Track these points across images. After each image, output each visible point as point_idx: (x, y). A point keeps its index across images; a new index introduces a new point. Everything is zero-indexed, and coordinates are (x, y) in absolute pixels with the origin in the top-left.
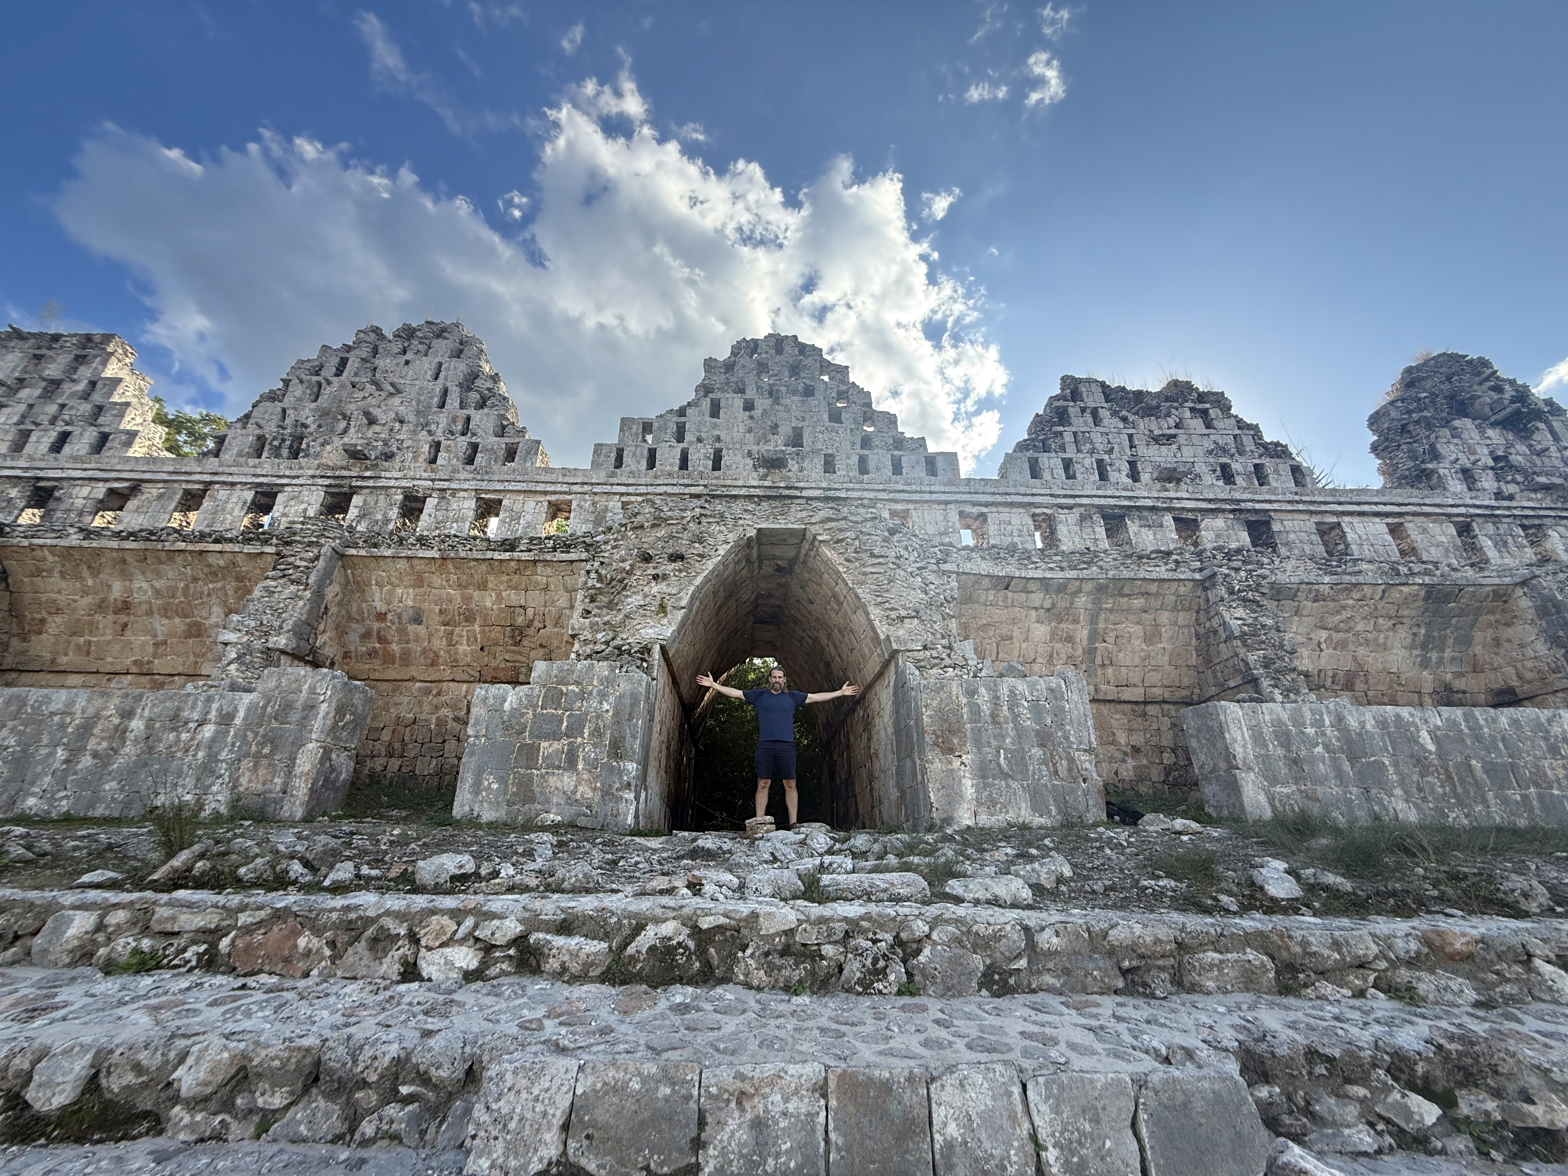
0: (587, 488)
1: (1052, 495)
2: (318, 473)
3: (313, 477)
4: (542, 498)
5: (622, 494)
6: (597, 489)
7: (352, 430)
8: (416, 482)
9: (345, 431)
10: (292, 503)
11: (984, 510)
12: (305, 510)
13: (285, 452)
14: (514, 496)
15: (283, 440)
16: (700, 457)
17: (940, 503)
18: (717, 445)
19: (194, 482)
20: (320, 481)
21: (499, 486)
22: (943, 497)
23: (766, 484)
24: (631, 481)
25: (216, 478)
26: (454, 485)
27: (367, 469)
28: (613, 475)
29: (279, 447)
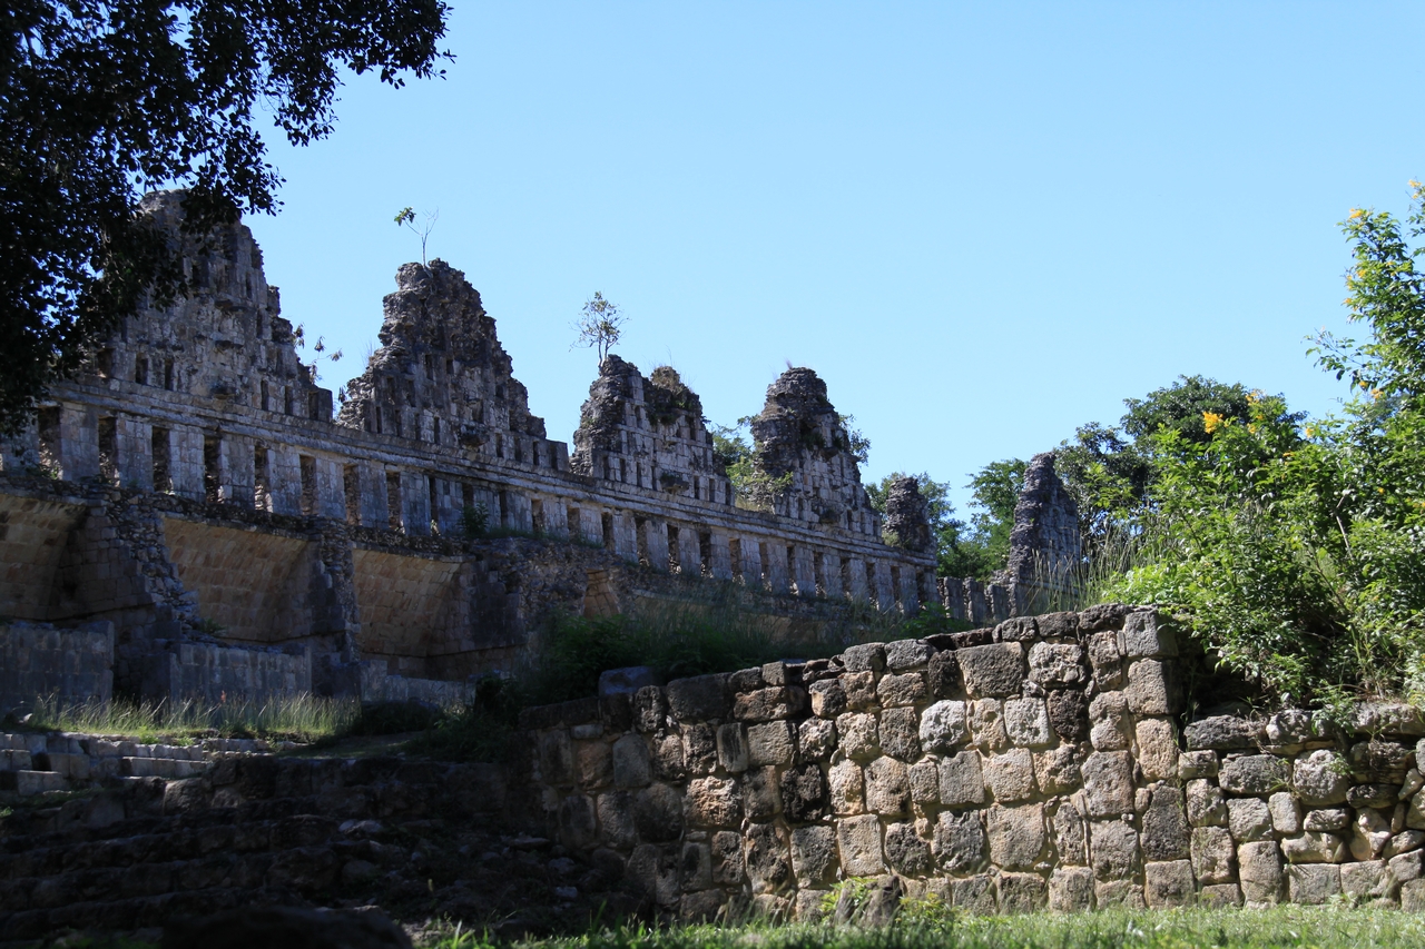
2: (194, 409)
3: (192, 415)
5: (386, 463)
8: (262, 432)
9: (201, 358)
10: (184, 445)
11: (578, 505)
12: (195, 456)
13: (163, 380)
15: (160, 364)
16: (427, 426)
17: (557, 496)
19: (107, 408)
20: (198, 421)
22: (559, 491)
23: (468, 464)
26: (286, 439)
27: (225, 410)
29: (160, 373)
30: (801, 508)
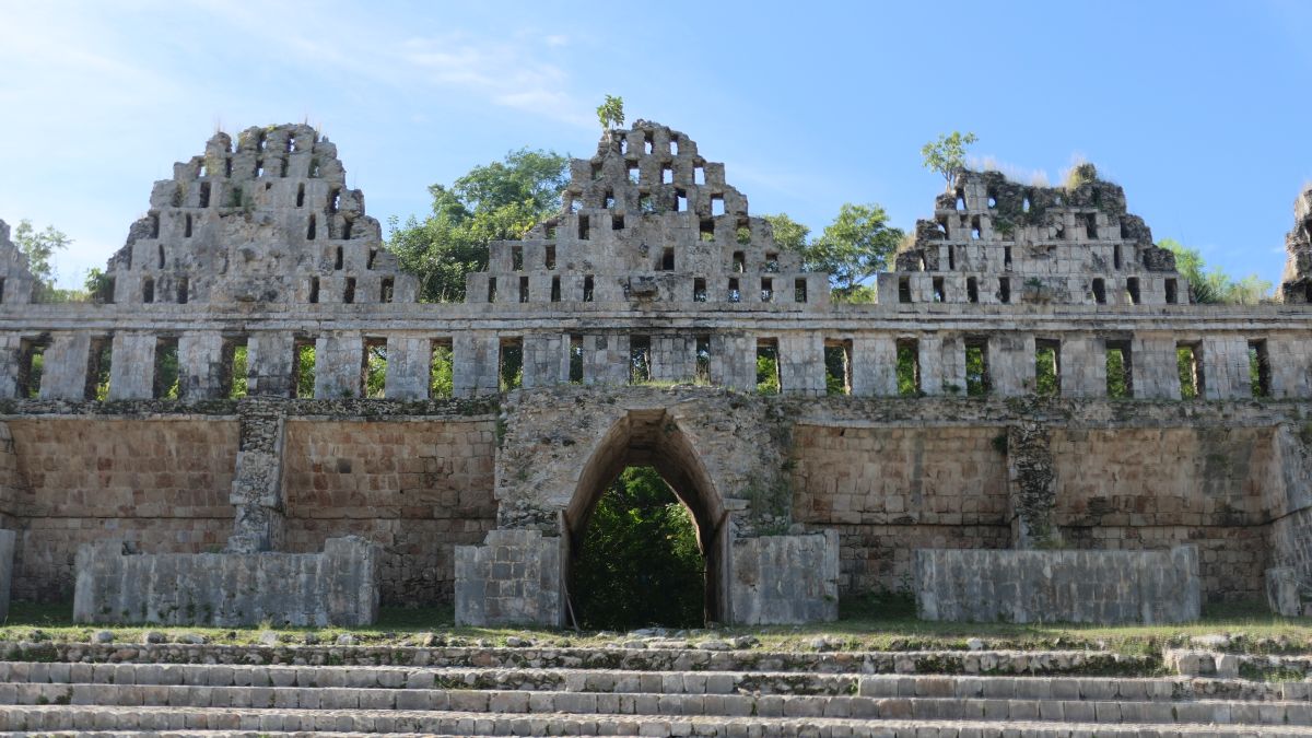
0: (465, 325)
1: (917, 320)
2: (211, 315)
3: (207, 320)
4: (424, 336)
5: (499, 330)
6: (475, 325)
7: (232, 267)
8: (304, 323)
9: (225, 269)
10: (195, 348)
11: (850, 336)
12: (208, 356)
13: (174, 295)
14: (398, 334)
15: (169, 282)
16: (572, 285)
17: (807, 330)
18: (588, 272)
19: (99, 329)
20: (216, 325)
21: (383, 326)
22: (808, 325)
23: (638, 314)
24: (507, 315)
25: (118, 324)
26: (340, 325)
27: (254, 310)
28: (488, 310)
29: (168, 289)
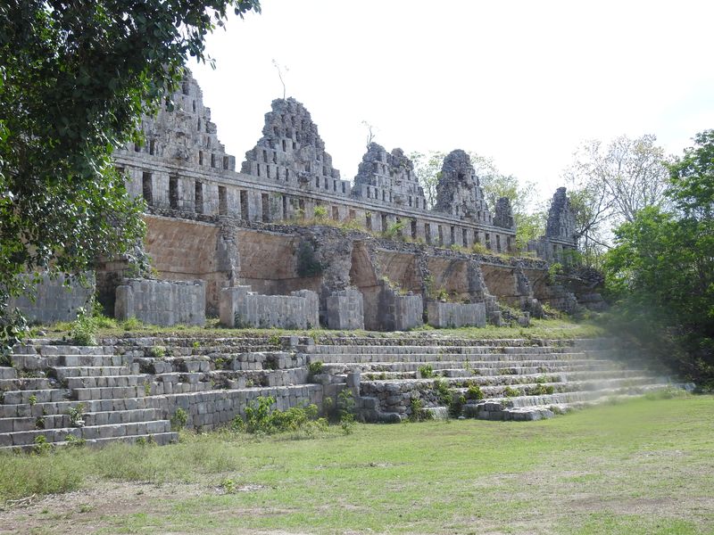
1: (371, 205)
2: (165, 165)
3: (163, 167)
4: (239, 189)
10: (159, 181)
12: (164, 187)
16: (282, 173)
23: (302, 190)
24: (265, 183)
26: (211, 178)
28: (258, 180)
30: (457, 210)
